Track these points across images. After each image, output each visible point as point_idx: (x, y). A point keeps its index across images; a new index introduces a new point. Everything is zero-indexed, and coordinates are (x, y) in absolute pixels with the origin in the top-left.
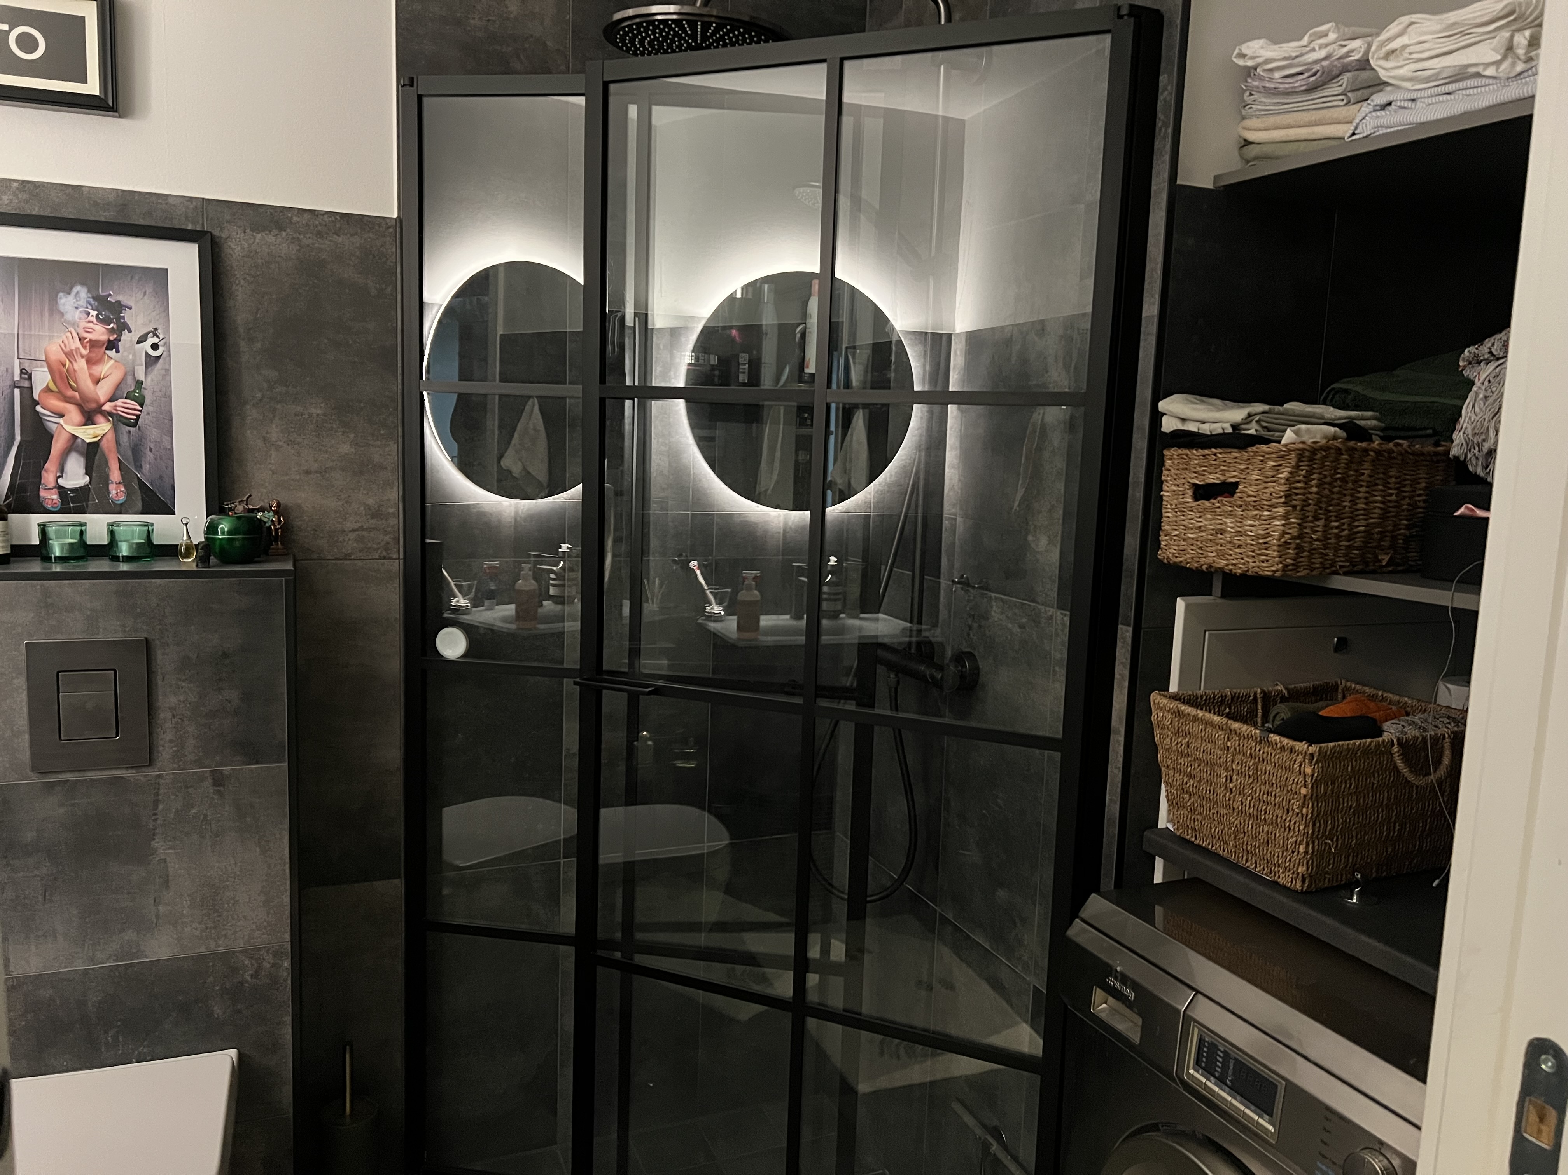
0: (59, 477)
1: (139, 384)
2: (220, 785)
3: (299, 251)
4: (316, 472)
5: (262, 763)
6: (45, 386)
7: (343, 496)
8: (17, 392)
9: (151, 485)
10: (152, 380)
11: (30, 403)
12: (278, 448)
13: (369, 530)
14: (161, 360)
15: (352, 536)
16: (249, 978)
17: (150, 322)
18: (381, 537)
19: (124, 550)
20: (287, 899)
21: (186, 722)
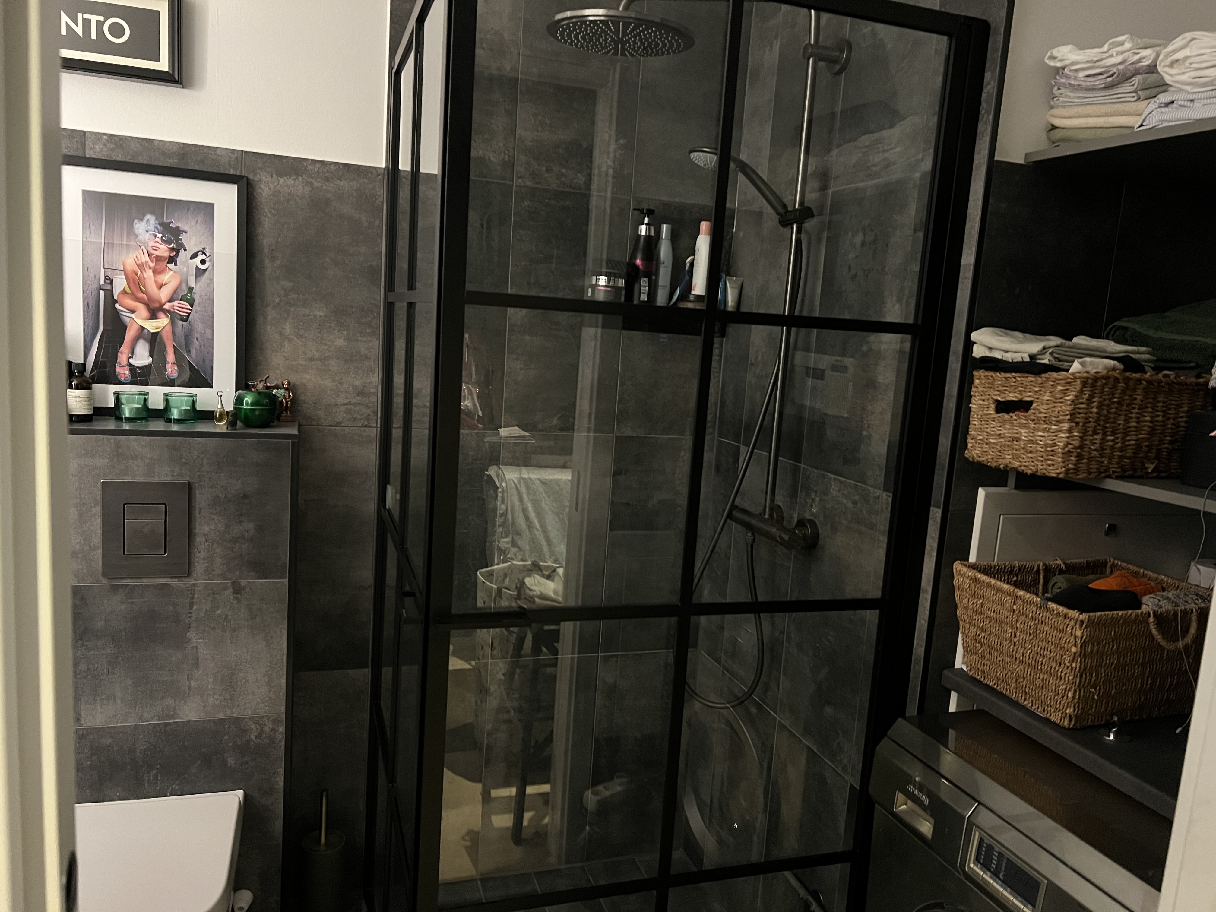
0: (130, 357)
1: (191, 289)
2: (238, 593)
3: (311, 191)
4: (317, 359)
5: (270, 578)
6: (122, 289)
7: (337, 378)
8: (102, 293)
9: (197, 365)
10: (200, 287)
11: (111, 301)
12: (290, 340)
13: (355, 404)
14: (207, 273)
15: (343, 408)
16: (254, 738)
17: (200, 243)
18: (364, 410)
19: (175, 414)
20: (283, 681)
21: (215, 546)
